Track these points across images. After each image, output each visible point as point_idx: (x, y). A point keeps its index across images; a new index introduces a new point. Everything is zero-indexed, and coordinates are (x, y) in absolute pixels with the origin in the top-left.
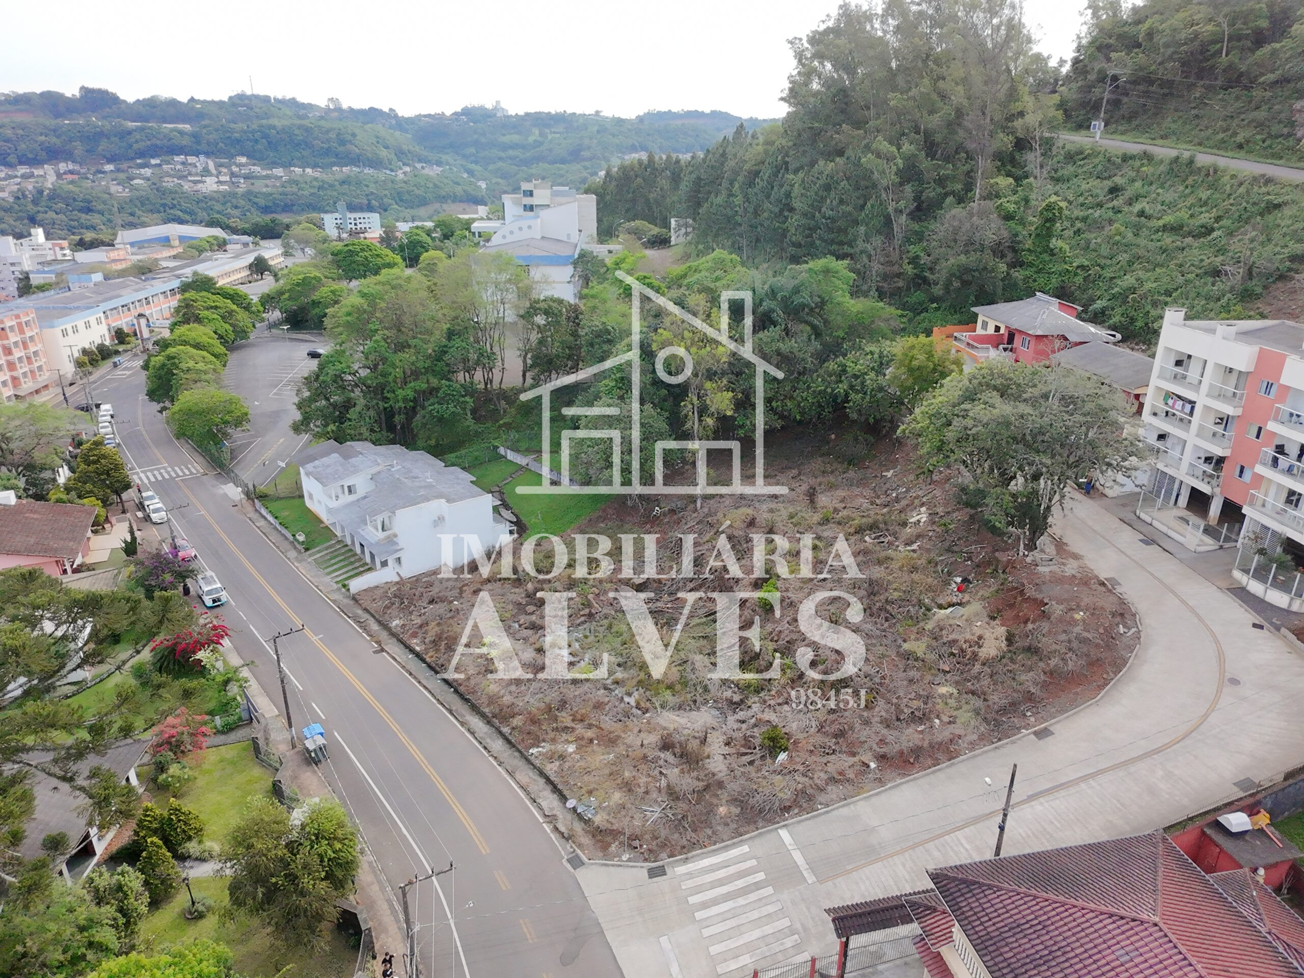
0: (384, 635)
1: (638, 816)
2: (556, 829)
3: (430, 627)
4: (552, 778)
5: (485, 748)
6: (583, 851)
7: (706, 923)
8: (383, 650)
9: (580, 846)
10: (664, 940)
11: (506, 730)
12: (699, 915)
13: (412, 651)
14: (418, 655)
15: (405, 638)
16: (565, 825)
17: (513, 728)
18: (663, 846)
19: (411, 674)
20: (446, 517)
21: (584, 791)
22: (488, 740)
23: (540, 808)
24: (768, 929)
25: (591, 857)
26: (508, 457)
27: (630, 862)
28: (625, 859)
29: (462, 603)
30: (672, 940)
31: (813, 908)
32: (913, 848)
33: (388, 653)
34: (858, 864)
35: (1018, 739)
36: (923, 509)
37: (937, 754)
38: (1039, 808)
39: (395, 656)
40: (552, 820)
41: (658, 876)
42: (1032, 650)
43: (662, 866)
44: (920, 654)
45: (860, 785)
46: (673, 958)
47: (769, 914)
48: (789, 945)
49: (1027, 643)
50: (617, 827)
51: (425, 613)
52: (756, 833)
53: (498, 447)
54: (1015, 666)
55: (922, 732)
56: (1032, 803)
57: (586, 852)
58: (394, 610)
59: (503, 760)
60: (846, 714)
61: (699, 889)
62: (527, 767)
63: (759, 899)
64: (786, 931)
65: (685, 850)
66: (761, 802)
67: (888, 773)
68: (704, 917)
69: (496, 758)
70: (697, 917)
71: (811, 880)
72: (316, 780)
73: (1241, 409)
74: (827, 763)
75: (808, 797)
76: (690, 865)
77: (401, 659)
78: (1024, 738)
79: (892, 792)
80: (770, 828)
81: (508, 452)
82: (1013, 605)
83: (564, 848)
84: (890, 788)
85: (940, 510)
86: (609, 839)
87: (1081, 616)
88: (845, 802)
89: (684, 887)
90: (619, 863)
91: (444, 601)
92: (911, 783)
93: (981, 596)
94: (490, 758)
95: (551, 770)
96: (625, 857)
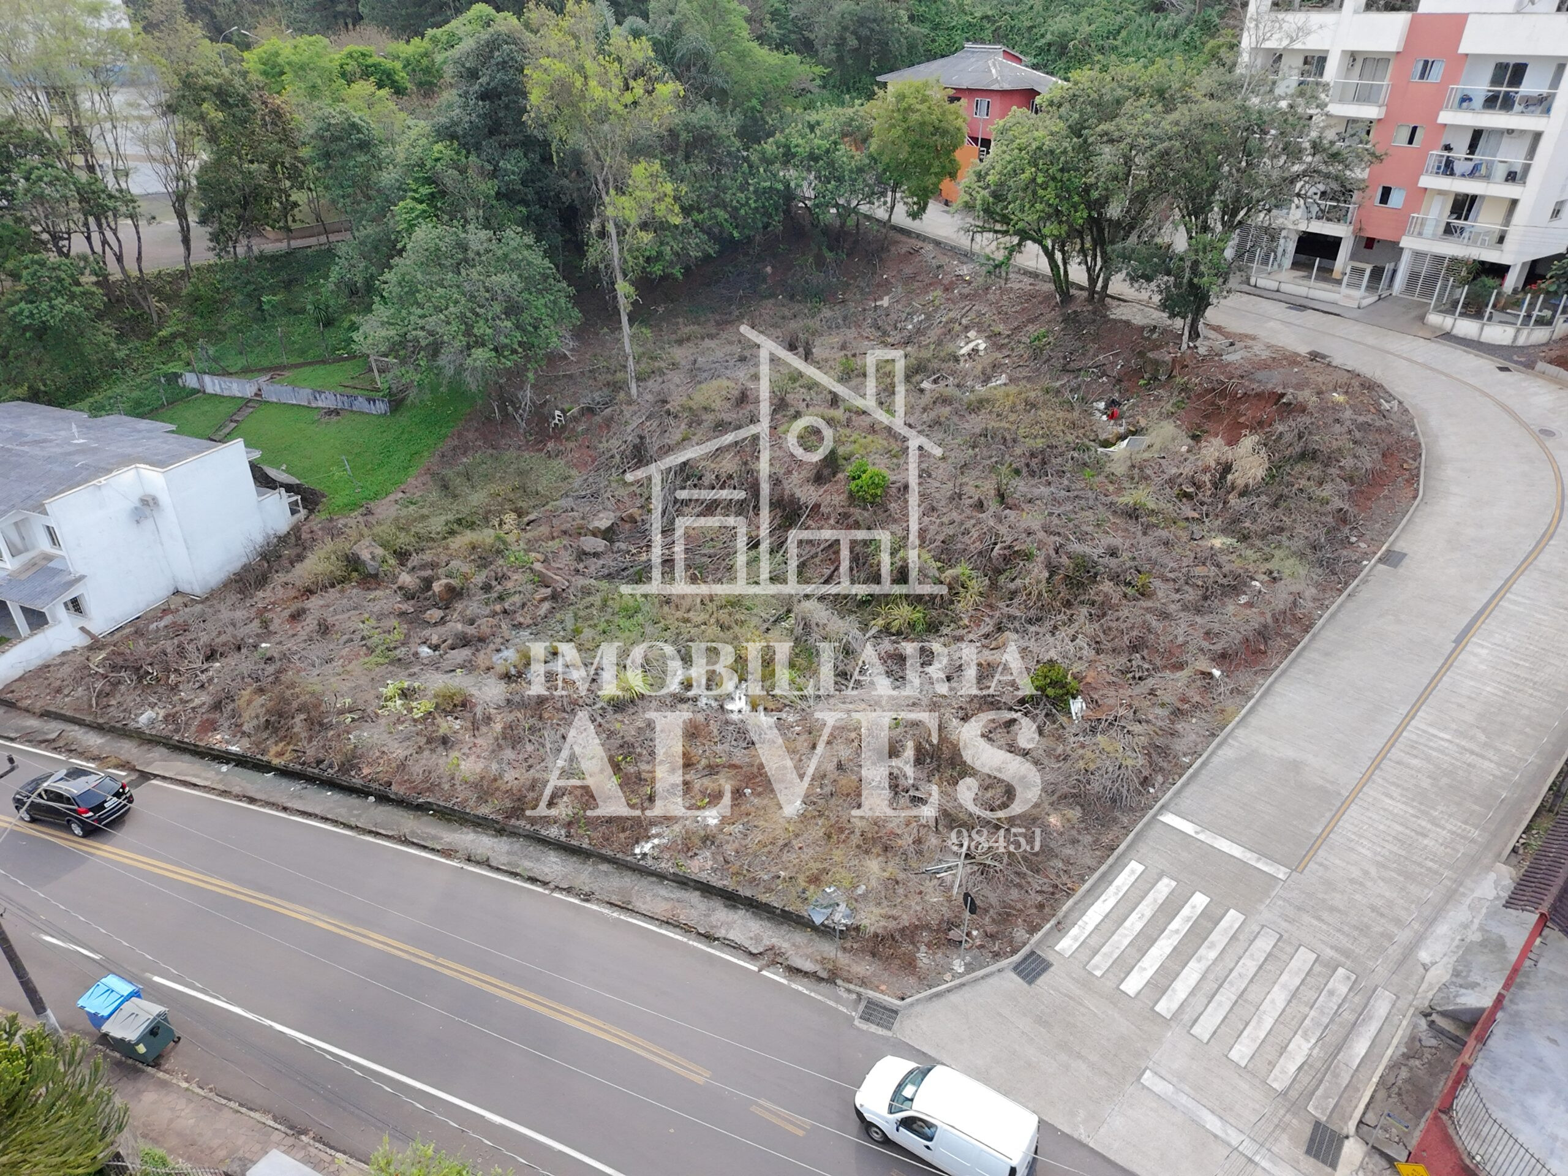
0: (128, 750)
1: (929, 885)
2: (794, 971)
3: (241, 702)
4: (716, 881)
5: (533, 880)
6: (876, 989)
7: (1185, 1016)
8: (145, 777)
9: (863, 983)
10: (1148, 1078)
11: (554, 832)
12: (1165, 1007)
13: (222, 757)
14: (241, 761)
15: (189, 737)
16: (807, 957)
17: (570, 824)
18: (1006, 917)
19: (252, 800)
20: (165, 499)
21: (802, 881)
22: (528, 864)
23: (734, 947)
24: (1290, 979)
25: (899, 993)
26: (210, 389)
27: (974, 970)
28: (961, 970)
29: (280, 643)
30: (1163, 1073)
31: (1325, 915)
32: (1377, 767)
33: (164, 778)
34: (1324, 821)
35: (1368, 575)
36: (972, 334)
37: (1288, 629)
38: (1484, 652)
39: (188, 779)
40: (773, 957)
41: (1039, 974)
42: (1308, 456)
43: (1033, 953)
44: (1151, 505)
45: (1217, 707)
46: (1190, 1104)
47: (1270, 955)
48: (1344, 990)
49: (1298, 448)
50: (906, 920)
51: (211, 680)
52: (1131, 835)
53: (177, 376)
54: (1303, 482)
55: (1250, 605)
56: (1468, 648)
57: (883, 987)
58: (127, 695)
59: (587, 889)
60: (1120, 614)
61: (1124, 965)
62: (645, 883)
63: (1234, 938)
64: (1318, 968)
65: (1047, 910)
66: (1109, 784)
67: (1243, 677)
68: (1175, 1006)
69: (569, 890)
70: (1164, 1013)
71: (1281, 873)
72: (181, 1103)
73: (1384, 109)
74: (1152, 692)
75: (1164, 751)
76: (1074, 931)
77: (206, 779)
78: (1375, 572)
79: (1269, 700)
80: (1145, 820)
81: (207, 379)
82: (1212, 414)
83: (838, 999)
84: (1262, 697)
85: (1001, 328)
86: (906, 947)
87: (1338, 397)
88: (1217, 740)
89: (1098, 973)
90: (957, 982)
91: (239, 648)
92: (1283, 679)
93: (1161, 414)
94: (556, 895)
95: (701, 870)
96: (958, 966)
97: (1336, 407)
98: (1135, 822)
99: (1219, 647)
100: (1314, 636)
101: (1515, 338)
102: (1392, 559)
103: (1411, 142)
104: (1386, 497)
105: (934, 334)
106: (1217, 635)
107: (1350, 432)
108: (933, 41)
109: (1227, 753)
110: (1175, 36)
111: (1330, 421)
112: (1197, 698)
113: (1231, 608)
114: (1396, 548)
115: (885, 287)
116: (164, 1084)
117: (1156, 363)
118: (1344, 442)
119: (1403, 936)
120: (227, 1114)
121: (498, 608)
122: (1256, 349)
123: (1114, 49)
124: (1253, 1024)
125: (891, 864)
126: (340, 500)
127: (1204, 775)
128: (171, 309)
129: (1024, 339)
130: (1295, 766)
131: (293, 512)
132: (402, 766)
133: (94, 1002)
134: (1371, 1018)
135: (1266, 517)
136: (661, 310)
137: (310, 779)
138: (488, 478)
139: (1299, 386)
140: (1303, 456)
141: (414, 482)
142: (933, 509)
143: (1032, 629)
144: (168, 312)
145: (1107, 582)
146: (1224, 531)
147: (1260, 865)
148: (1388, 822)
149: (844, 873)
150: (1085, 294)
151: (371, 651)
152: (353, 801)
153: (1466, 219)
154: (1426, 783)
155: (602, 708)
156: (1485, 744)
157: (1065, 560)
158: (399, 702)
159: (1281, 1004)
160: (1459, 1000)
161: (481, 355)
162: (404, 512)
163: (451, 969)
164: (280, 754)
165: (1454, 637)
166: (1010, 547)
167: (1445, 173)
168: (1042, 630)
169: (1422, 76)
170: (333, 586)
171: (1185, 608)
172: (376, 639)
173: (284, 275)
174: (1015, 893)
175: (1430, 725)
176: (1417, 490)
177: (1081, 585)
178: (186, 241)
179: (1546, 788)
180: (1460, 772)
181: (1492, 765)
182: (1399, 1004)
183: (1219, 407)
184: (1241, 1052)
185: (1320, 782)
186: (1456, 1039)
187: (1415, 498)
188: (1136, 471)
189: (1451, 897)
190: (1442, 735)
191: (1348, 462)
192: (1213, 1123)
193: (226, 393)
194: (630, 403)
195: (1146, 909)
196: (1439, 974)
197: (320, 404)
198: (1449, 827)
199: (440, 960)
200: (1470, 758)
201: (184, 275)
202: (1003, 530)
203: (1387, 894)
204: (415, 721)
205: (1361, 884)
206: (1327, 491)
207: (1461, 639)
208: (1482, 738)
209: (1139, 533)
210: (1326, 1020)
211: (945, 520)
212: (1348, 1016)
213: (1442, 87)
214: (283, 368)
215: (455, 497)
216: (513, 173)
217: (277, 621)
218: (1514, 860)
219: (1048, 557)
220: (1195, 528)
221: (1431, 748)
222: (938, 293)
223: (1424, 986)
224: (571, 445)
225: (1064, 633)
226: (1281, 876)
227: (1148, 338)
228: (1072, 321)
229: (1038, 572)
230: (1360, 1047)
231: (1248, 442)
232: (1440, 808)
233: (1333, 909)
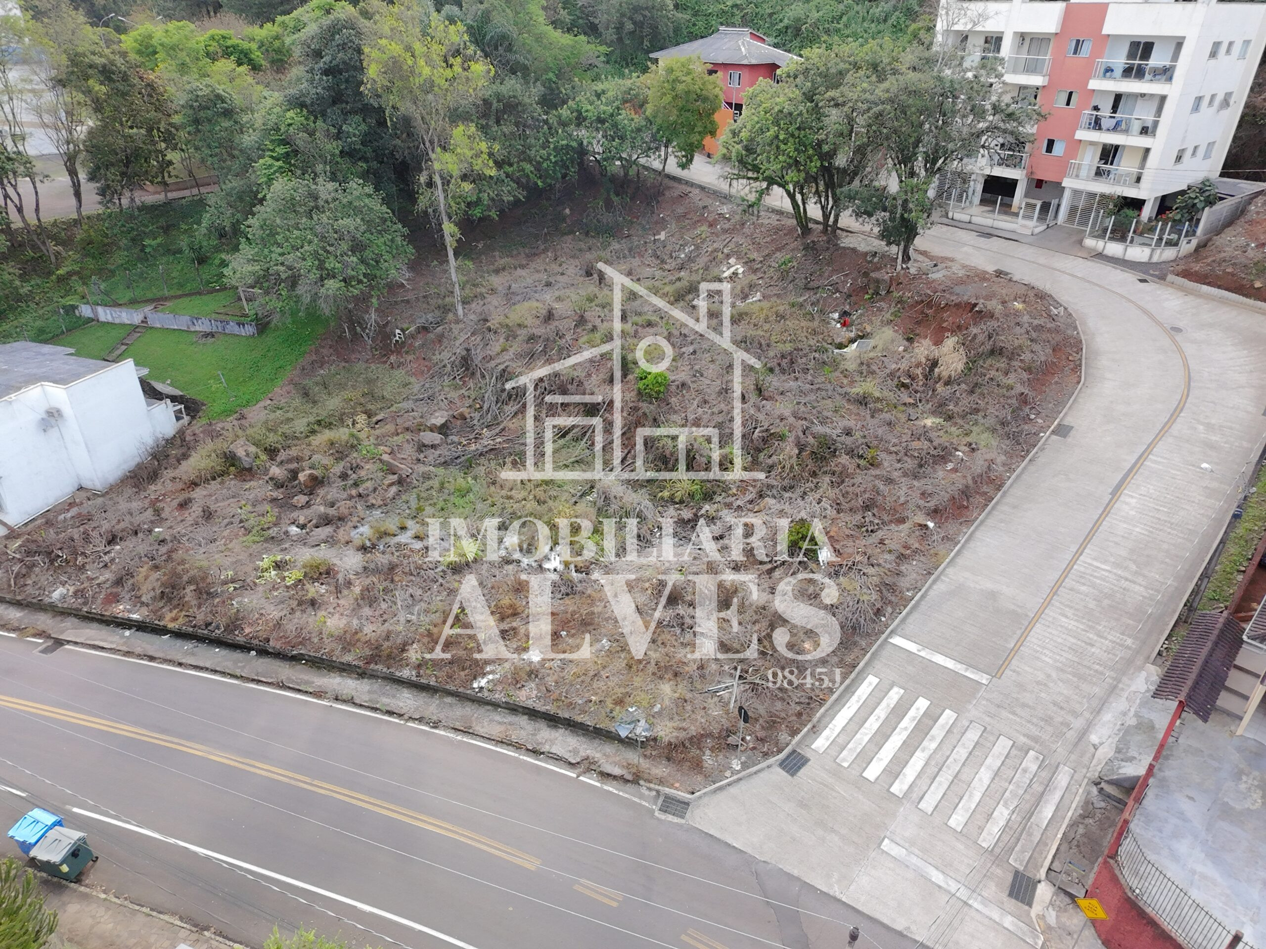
0: (44, 621)
1: (711, 702)
2: (605, 776)
3: (140, 578)
4: (540, 707)
5: (390, 713)
6: (672, 786)
7: (914, 795)
8: (59, 643)
9: (661, 782)
10: (886, 845)
11: (406, 673)
12: (897, 788)
13: (125, 624)
14: (141, 627)
15: (96, 608)
16: (615, 764)
17: (419, 666)
18: (772, 724)
19: (152, 658)
20: (67, 411)
21: (609, 704)
22: (385, 700)
23: (557, 759)
24: (993, 761)
25: (690, 789)
26: (102, 318)
27: (748, 768)
28: (738, 768)
29: (171, 527)
30: (898, 840)
31: (1019, 710)
32: (1055, 594)
33: (76, 643)
34: (1016, 637)
35: (1044, 444)
36: (732, 261)
37: (985, 488)
38: (1133, 501)
39: (96, 643)
40: (588, 766)
41: (800, 768)
42: (996, 352)
43: (794, 751)
44: (877, 394)
45: (932, 552)
46: (920, 863)
47: (977, 743)
48: (1034, 767)
49: (988, 347)
50: (693, 730)
51: (112, 560)
52: (869, 655)
53: (74, 307)
54: (993, 373)
55: (955, 470)
56: (1122, 499)
57: (677, 785)
58: (41, 575)
59: (435, 718)
60: (855, 481)
61: (866, 757)
62: (483, 710)
63: (949, 731)
64: (1014, 752)
65: (804, 717)
66: (850, 615)
67: (951, 527)
68: (905, 787)
69: (420, 720)
70: (897, 793)
71: (984, 679)
72: (101, 911)
73: (1047, 78)
74: (882, 542)
75: (891, 588)
76: (826, 733)
77: (112, 642)
78: (1050, 442)
79: (971, 544)
80: (879, 642)
81: (100, 310)
82: (922, 321)
83: (642, 796)
84: (967, 541)
85: (754, 255)
86: (694, 752)
87: (1018, 305)
88: (933, 577)
89: (846, 765)
90: (735, 777)
91: (136, 533)
92: (982, 528)
93: (882, 321)
94: (410, 724)
95: (528, 698)
96: (736, 765)
97: (1017, 314)
98: (871, 645)
99: (932, 504)
100: (1005, 493)
101: (1151, 256)
102: (1063, 431)
103: (1068, 104)
104: (1056, 383)
105: (702, 261)
106: (930, 495)
107: (1028, 332)
108: (694, 25)
109: (940, 587)
110: (885, 21)
111: (1012, 324)
112: (917, 545)
113: (940, 474)
114: (1065, 423)
115: (662, 224)
116: (85, 897)
117: (877, 281)
118: (1023, 340)
119: (1078, 724)
120: (141, 918)
121: (354, 492)
122: (954, 269)
123: (838, 31)
124: (965, 798)
125: (680, 687)
126: (217, 407)
127: (923, 605)
128: (67, 251)
129: (773, 264)
130: (993, 595)
131: (178, 419)
132: (278, 625)
133: (23, 832)
134: (1055, 788)
135: (966, 402)
136: (480, 246)
137: (201, 639)
138: (342, 386)
139: (988, 298)
140: (992, 352)
141: (280, 391)
142: (705, 402)
143: (787, 495)
144: (64, 254)
145: (844, 456)
146: (934, 413)
147: (968, 674)
148: (1064, 636)
149: (643, 695)
150: (821, 227)
151: (248, 531)
152: (238, 655)
153: (1112, 164)
154: (1092, 604)
155: (443, 571)
156: (1136, 573)
157: (811, 440)
158: (273, 573)
159: (986, 781)
160: (1121, 771)
161: (332, 285)
162: (272, 416)
163: (324, 788)
164: (175, 619)
165: (1110, 490)
166: (767, 430)
167: (1094, 128)
168: (793, 496)
169: (1075, 52)
170: (214, 479)
171: (905, 475)
172: (252, 522)
173: (162, 222)
174: (779, 705)
175: (1095, 559)
176: (1080, 377)
177: (824, 459)
178: (78, 194)
179: (1182, 605)
180: (1118, 595)
181: (1142, 589)
182: (1076, 777)
183: (927, 316)
184: (957, 820)
185: (1013, 607)
186: (1119, 801)
187: (1079, 383)
188: (864, 367)
189: (1113, 690)
190: (1103, 567)
191: (1027, 356)
192: (937, 877)
193: (117, 321)
194: (458, 321)
195: (881, 712)
196: (1106, 752)
197: (198, 328)
198: (1110, 637)
199: (316, 782)
200: (1126, 584)
201: (76, 222)
202: (761, 417)
203: (1065, 692)
204: (287, 587)
205: (1045, 685)
206: (1011, 379)
207: (1116, 491)
208: (1134, 567)
209: (868, 417)
210: (1021, 792)
211: (715, 410)
212: (1037, 788)
213: (1090, 61)
214: (166, 299)
215: (315, 402)
216: (354, 135)
217: (167, 510)
218: (1160, 661)
219: (797, 437)
220: (911, 410)
221: (1096, 577)
222: (704, 228)
223: (1094, 762)
224: (410, 357)
225: (811, 497)
226: (984, 681)
227: (871, 262)
228: (811, 249)
229: (789, 449)
230: (1047, 811)
231: (950, 342)
232: (1103, 623)
233: (1024, 706)
